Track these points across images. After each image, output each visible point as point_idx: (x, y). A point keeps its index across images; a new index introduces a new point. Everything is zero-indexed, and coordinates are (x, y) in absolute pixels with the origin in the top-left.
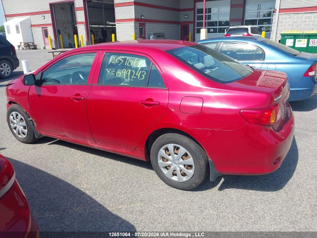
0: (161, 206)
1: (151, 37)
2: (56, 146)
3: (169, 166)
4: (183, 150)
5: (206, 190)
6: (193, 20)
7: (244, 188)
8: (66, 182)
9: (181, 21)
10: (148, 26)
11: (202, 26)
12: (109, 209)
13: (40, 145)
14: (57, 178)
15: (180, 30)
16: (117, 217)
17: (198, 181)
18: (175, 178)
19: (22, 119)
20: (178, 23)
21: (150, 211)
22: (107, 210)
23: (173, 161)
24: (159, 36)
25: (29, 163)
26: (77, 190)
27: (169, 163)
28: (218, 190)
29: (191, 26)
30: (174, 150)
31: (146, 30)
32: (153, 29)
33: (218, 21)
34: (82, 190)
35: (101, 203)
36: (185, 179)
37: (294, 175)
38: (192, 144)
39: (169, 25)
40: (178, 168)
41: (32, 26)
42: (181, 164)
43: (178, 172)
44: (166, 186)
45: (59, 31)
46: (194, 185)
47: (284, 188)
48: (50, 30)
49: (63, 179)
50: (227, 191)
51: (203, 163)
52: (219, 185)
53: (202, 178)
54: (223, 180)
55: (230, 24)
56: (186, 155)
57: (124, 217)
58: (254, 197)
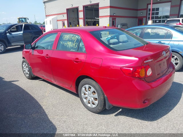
0: (77, 120)
1: (119, 26)
2: (42, 81)
3: (87, 98)
4: (93, 89)
5: (107, 114)
6: (146, 16)
7: (131, 117)
8: (37, 101)
9: (138, 16)
10: (118, 20)
11: (150, 19)
12: (49, 117)
13: (35, 80)
14: (34, 98)
15: (137, 22)
16: (51, 123)
17: (100, 108)
18: (89, 105)
19: (27, 67)
20: (136, 17)
21: (69, 122)
22: (48, 118)
23: (88, 95)
24: (124, 25)
25: (25, 89)
26: (40, 105)
27: (86, 96)
28: (114, 116)
29: (144, 19)
30: (89, 89)
31: (116, 22)
32: (120, 21)
33: (162, 15)
34: (42, 106)
35: (47, 114)
36: (94, 106)
37: (169, 113)
38: (97, 86)
39: (130, 19)
40: (91, 100)
41: (58, 20)
42: (92, 97)
43: (91, 102)
44: (86, 109)
45: (70, 23)
46: (98, 110)
47: (158, 120)
48: (66, 22)
49: (36, 99)
50: (120, 117)
51: (102, 98)
52: (116, 113)
53: (102, 107)
54: (121, 110)
55: (170, 17)
56: (94, 92)
57: (54, 123)
58: (134, 123)
